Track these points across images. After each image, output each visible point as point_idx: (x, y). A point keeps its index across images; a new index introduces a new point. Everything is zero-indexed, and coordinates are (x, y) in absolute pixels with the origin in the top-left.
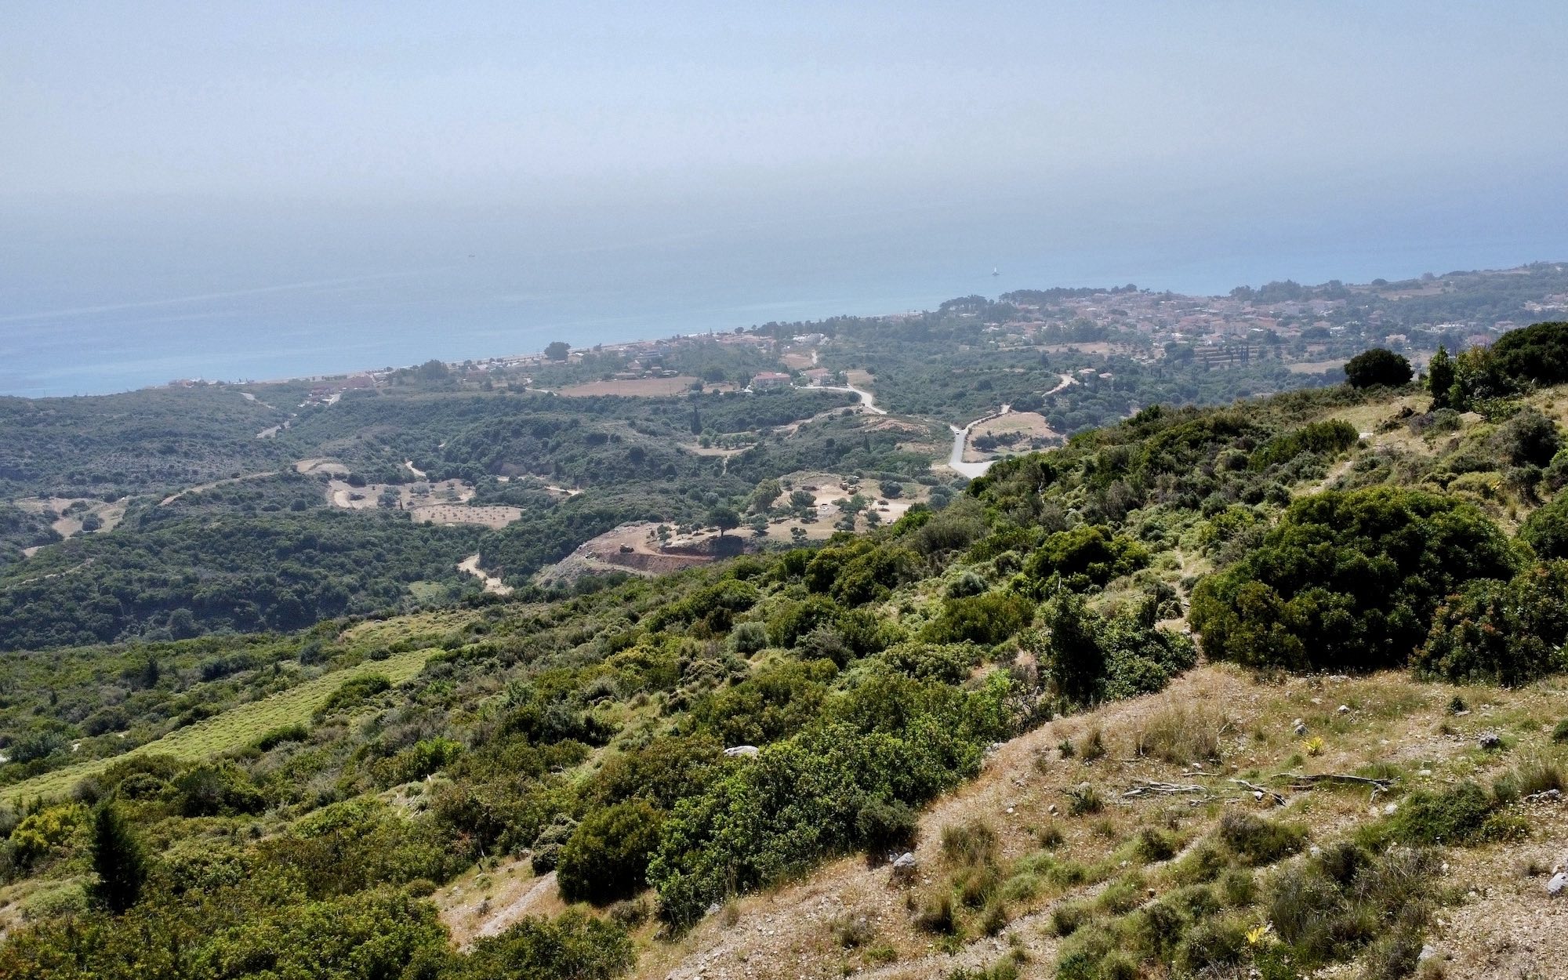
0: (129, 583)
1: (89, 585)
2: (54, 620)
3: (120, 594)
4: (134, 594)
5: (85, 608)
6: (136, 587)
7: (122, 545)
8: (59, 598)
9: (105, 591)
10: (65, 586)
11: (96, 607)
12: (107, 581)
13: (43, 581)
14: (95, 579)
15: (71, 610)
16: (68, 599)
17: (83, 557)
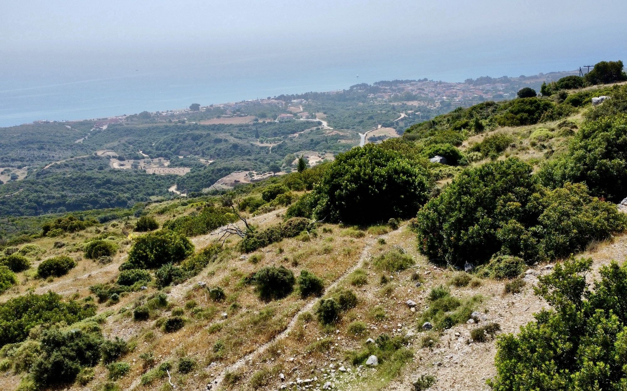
0: (39, 198)
1: (23, 199)
2: (10, 212)
3: (36, 202)
4: (42, 202)
5: (22, 208)
6: (42, 199)
7: (33, 184)
8: (12, 204)
9: (30, 201)
10: (14, 199)
11: (27, 207)
12: (31, 197)
13: (4, 198)
14: (26, 197)
15: (17, 208)
16: (16, 204)
17: (18, 189)
